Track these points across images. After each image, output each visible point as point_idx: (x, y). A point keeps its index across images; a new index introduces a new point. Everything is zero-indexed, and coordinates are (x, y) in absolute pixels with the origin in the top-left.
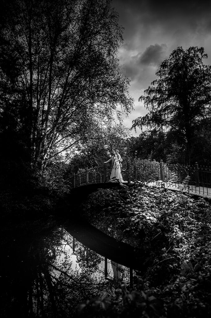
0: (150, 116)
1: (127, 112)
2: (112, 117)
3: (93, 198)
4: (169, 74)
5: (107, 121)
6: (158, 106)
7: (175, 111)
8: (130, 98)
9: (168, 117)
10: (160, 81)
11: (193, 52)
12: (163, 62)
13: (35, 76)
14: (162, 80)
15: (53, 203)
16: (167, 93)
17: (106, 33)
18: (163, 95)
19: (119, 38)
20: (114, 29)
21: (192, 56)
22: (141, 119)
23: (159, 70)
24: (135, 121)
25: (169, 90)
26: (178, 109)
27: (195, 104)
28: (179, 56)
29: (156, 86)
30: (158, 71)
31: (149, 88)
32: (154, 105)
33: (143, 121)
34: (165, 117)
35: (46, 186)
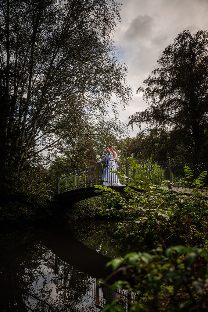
0: (150, 111)
1: (124, 104)
2: (105, 110)
3: (81, 207)
4: (174, 62)
5: (99, 114)
6: (159, 100)
7: (180, 106)
8: (128, 87)
9: (172, 113)
10: (163, 70)
11: (202, 37)
12: (167, 48)
13: (12, 59)
14: (165, 69)
15: (31, 213)
16: (170, 84)
17: (100, 10)
18: (166, 87)
19: (116, 16)
20: (110, 5)
21: (200, 41)
22: (140, 115)
23: (162, 57)
24: (132, 117)
25: (173, 81)
26: (184, 103)
27: (204, 99)
28: (186, 41)
29: (158, 76)
30: (160, 58)
31: (150, 77)
32: (155, 98)
33: (142, 117)
34: (168, 113)
35: (24, 191)
